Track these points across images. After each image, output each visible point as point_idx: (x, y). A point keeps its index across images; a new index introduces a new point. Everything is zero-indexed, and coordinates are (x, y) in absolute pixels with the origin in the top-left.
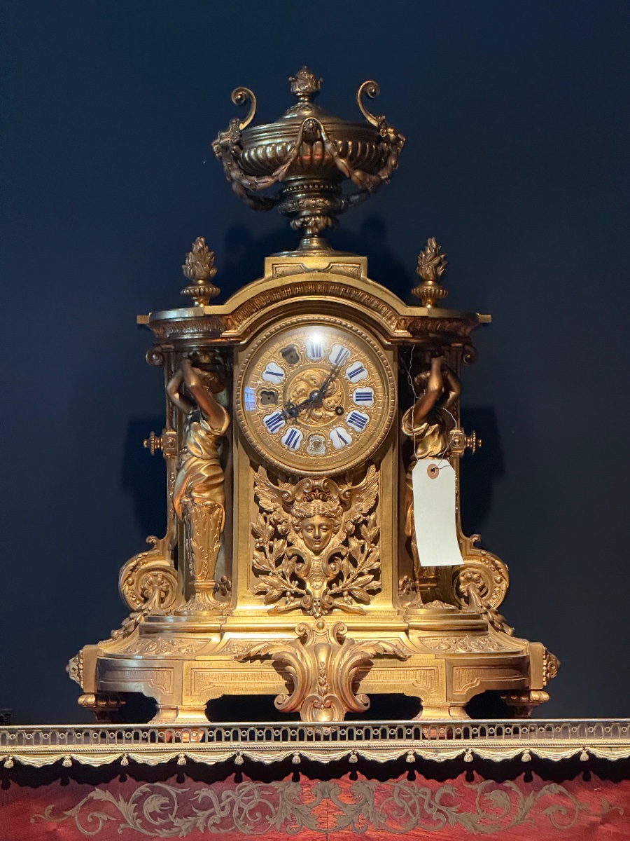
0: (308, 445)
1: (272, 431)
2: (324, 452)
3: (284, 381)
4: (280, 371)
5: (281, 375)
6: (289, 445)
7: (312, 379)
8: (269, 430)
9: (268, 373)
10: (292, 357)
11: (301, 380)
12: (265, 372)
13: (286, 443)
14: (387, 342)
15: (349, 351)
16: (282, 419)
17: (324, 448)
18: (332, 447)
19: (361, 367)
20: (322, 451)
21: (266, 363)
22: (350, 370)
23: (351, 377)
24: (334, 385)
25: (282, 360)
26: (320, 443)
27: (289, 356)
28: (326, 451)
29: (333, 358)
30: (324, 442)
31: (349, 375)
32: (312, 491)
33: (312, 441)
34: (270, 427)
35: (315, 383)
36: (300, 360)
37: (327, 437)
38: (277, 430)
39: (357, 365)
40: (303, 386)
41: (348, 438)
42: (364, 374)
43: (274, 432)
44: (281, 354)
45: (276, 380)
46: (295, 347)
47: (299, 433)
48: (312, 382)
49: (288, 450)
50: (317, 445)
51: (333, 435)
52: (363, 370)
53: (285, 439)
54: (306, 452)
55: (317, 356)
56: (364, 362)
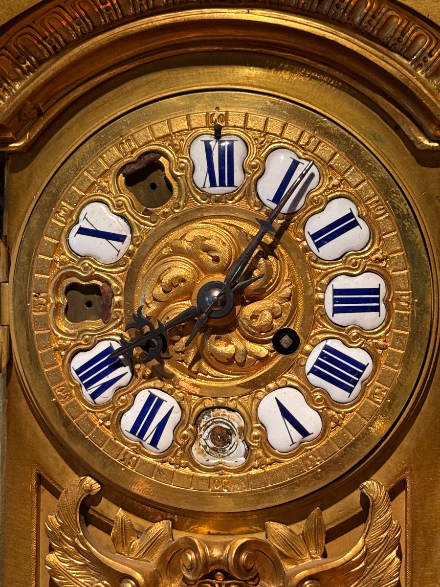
0: (196, 437)
1: (94, 396)
2: (243, 459)
3: (129, 253)
4: (117, 226)
5: (120, 238)
6: (141, 436)
7: (208, 250)
8: (87, 393)
9: (82, 231)
10: (153, 186)
11: (178, 251)
12: (77, 228)
13: (133, 431)
14: (426, 142)
15: (314, 169)
16: (119, 364)
17: (242, 447)
18: (265, 443)
19: (351, 215)
20: (236, 455)
21: (81, 203)
22: (316, 224)
23: (319, 245)
24: (269, 268)
25: (126, 197)
26: (230, 432)
27: (146, 183)
28: (248, 453)
29: (267, 189)
30: (242, 431)
31: (314, 237)
32: (206, 577)
33: (206, 427)
34: (87, 386)
35: (216, 259)
36: (176, 193)
37: (251, 417)
38: (108, 394)
39: (337, 209)
40: (181, 268)
41: (311, 421)
42: (357, 236)
43: (99, 400)
44: (122, 179)
45: (105, 251)
46: (162, 159)
47: (169, 402)
48: (206, 257)
49: (139, 450)
50: (222, 438)
51: (268, 410)
52: (355, 224)
53: (129, 420)
54: (191, 459)
55: (222, 184)
56: (355, 199)
